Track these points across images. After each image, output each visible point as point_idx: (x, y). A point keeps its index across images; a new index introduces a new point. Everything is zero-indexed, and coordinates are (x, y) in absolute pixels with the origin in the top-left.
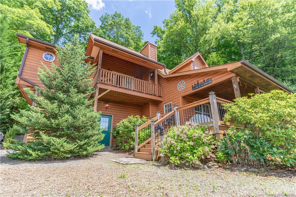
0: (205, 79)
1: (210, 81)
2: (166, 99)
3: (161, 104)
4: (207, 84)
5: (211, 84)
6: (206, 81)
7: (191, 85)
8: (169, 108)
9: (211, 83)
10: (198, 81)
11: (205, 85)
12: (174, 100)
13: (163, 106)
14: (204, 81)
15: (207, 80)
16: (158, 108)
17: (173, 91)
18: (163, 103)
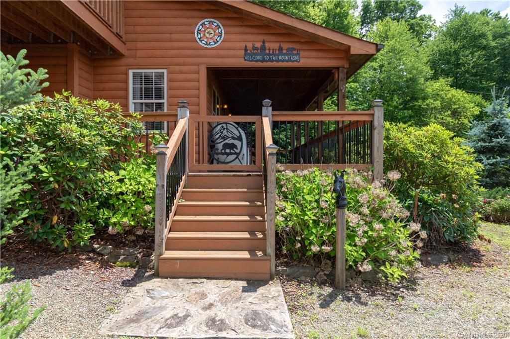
0: (285, 46)
1: (296, 55)
2: (139, 53)
3: (117, 63)
4: (287, 61)
5: (295, 65)
6: (284, 51)
7: (243, 45)
8: (154, 86)
9: (296, 61)
10: (264, 42)
11: (283, 61)
12: (178, 68)
13: (127, 74)
14: (281, 49)
15: (288, 50)
16: (94, 74)
17: (174, 36)
18: (124, 61)
